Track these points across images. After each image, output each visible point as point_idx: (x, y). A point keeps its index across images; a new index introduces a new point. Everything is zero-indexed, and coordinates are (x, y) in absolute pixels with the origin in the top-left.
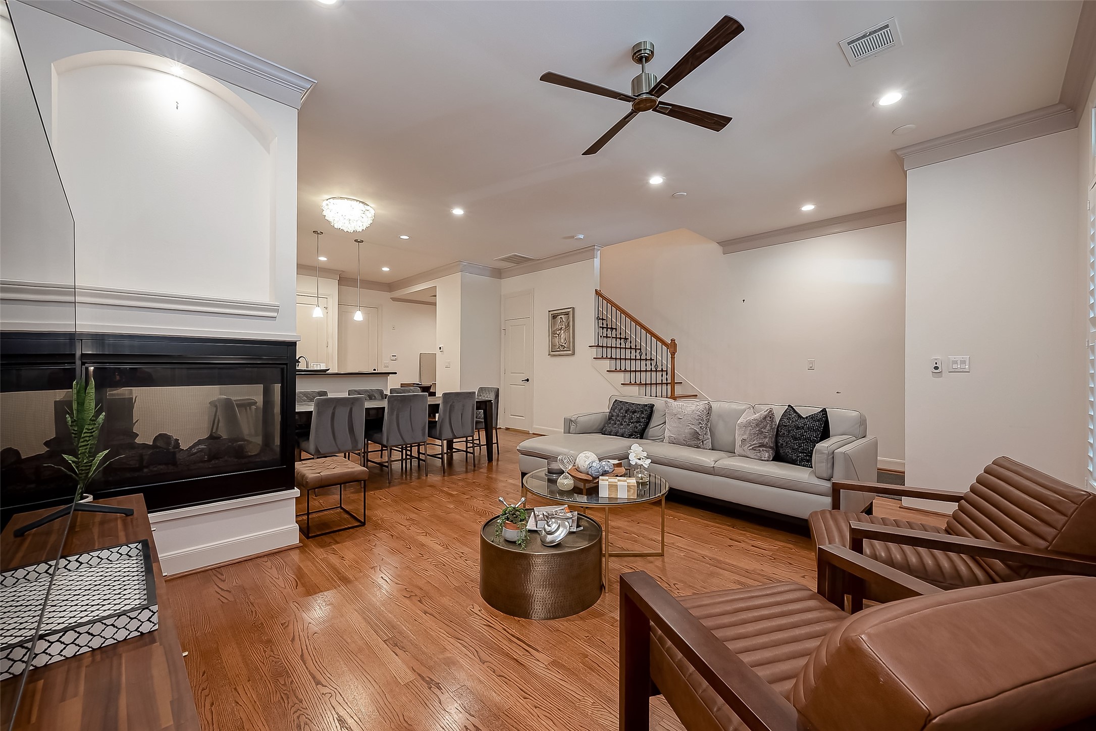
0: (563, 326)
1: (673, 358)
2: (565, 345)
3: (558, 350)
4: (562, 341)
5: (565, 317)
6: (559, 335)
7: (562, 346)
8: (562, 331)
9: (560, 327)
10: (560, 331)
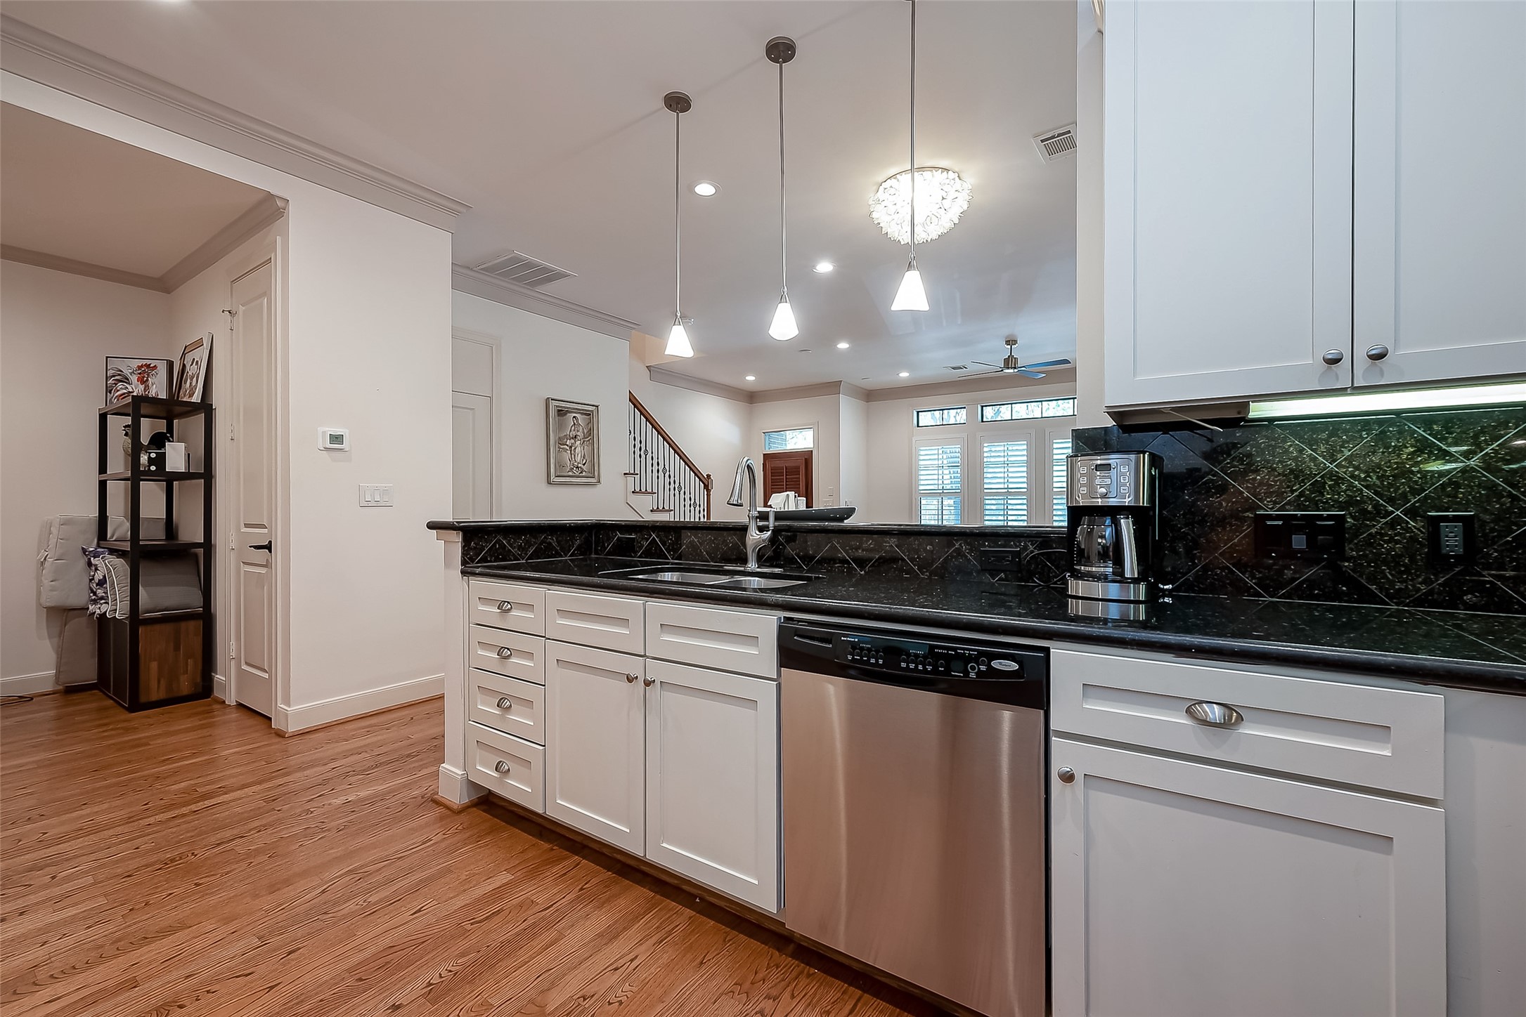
0: (579, 434)
1: (708, 495)
2: (584, 467)
3: (570, 474)
4: (578, 459)
5: (584, 419)
6: (571, 447)
7: (577, 467)
8: (578, 443)
9: (573, 433)
10: (573, 441)
